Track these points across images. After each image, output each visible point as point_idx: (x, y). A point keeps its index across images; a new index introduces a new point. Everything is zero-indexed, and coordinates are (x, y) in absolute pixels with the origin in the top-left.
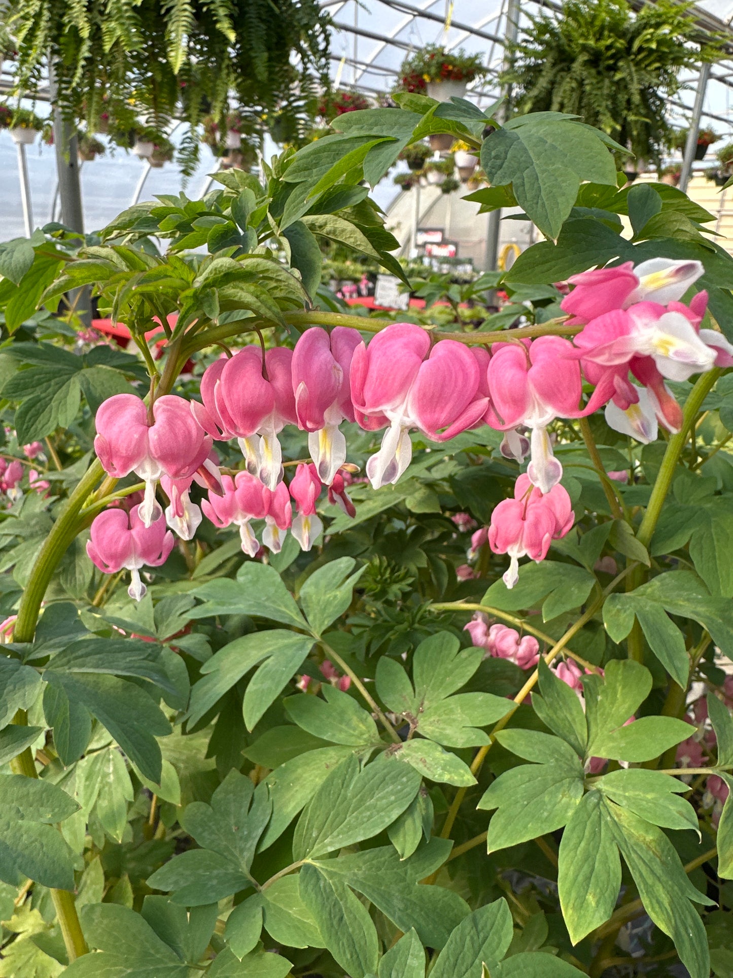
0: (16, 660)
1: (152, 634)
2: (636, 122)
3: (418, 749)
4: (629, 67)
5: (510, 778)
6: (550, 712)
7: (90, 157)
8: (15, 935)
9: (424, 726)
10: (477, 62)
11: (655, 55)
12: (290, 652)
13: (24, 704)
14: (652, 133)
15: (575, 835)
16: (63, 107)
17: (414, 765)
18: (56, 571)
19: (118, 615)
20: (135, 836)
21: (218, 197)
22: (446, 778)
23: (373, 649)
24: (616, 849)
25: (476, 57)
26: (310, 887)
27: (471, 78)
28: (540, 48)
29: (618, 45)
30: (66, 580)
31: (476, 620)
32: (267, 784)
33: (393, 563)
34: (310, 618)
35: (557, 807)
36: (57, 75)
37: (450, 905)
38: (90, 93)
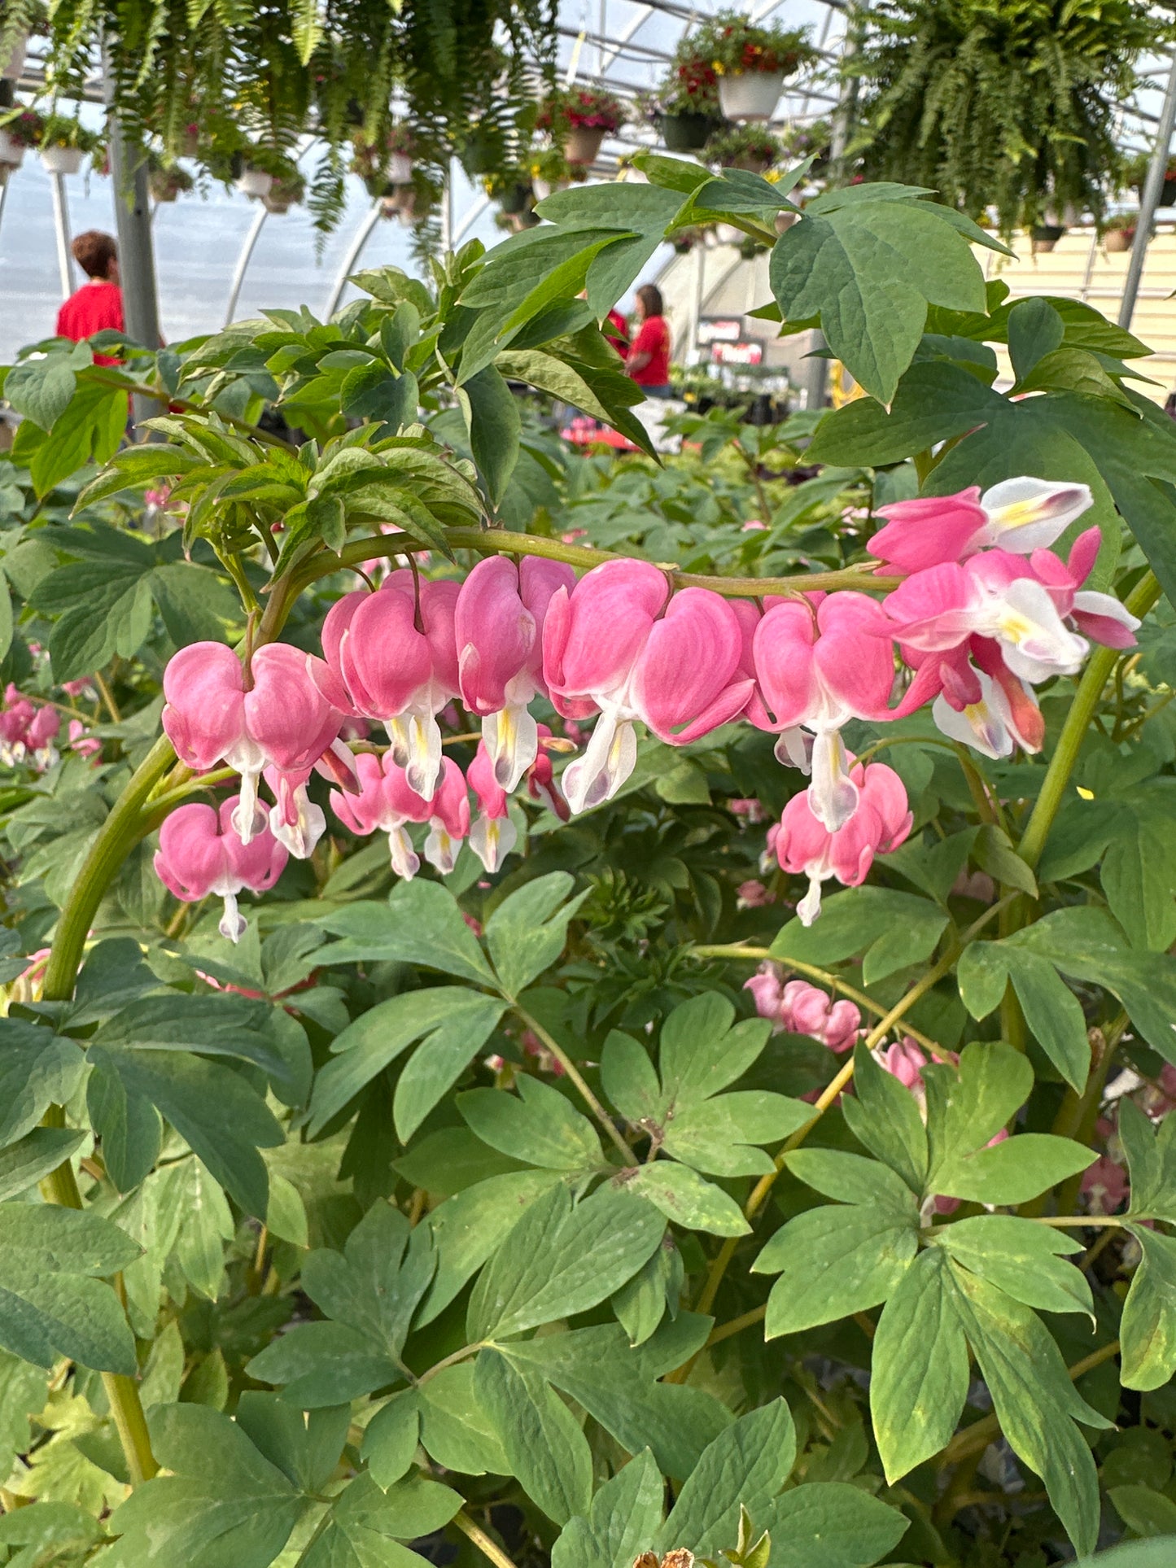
0: (46, 1028)
1: (259, 986)
2: (1063, 143)
3: (660, 1178)
4: (1053, 51)
5: (804, 1225)
6: (871, 1125)
7: (168, 196)
8: (50, 1434)
9: (674, 1141)
10: (803, 40)
11: (1098, 31)
12: (466, 1023)
13: (59, 1096)
14: (1090, 162)
15: (899, 1316)
16: (125, 117)
17: (656, 1202)
18: (113, 883)
19: (204, 954)
20: (234, 1288)
21: (362, 312)
22: (704, 1224)
23: (599, 1019)
24: (962, 1339)
25: (801, 33)
26: (491, 1383)
27: (791, 68)
28: (907, 18)
29: (1037, 13)
30: (126, 897)
31: (764, 973)
32: (430, 1225)
33: (635, 881)
34: (501, 970)
35: (876, 1271)
36: (113, 65)
37: (705, 1416)
38: (167, 95)
